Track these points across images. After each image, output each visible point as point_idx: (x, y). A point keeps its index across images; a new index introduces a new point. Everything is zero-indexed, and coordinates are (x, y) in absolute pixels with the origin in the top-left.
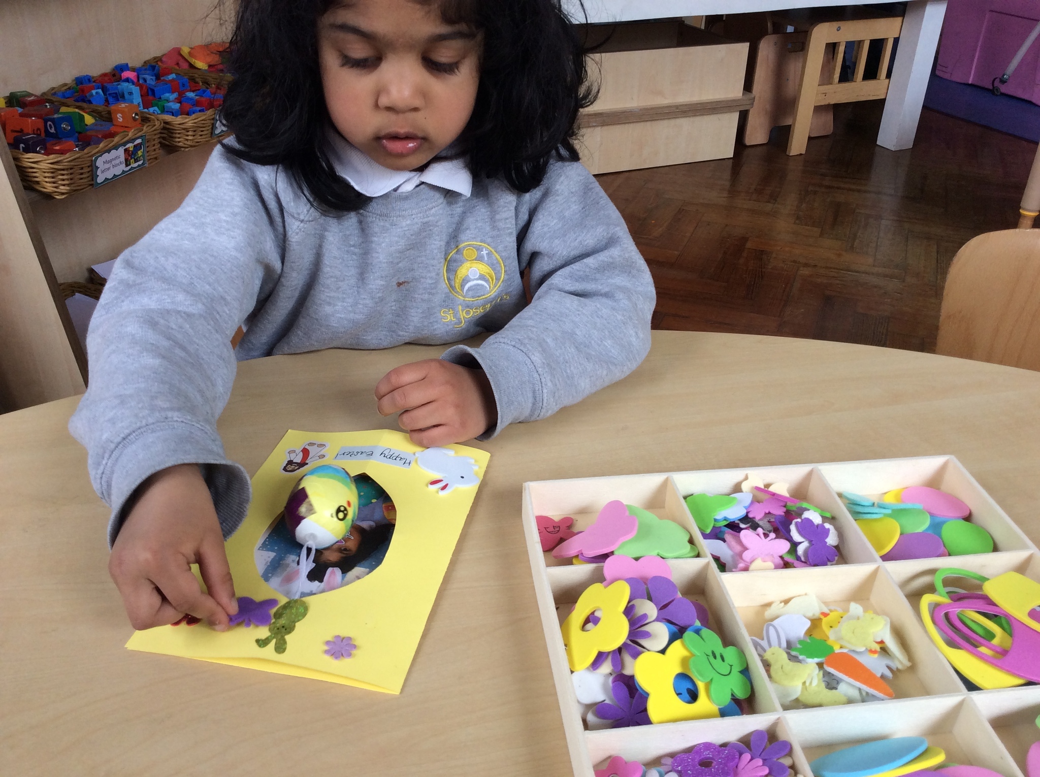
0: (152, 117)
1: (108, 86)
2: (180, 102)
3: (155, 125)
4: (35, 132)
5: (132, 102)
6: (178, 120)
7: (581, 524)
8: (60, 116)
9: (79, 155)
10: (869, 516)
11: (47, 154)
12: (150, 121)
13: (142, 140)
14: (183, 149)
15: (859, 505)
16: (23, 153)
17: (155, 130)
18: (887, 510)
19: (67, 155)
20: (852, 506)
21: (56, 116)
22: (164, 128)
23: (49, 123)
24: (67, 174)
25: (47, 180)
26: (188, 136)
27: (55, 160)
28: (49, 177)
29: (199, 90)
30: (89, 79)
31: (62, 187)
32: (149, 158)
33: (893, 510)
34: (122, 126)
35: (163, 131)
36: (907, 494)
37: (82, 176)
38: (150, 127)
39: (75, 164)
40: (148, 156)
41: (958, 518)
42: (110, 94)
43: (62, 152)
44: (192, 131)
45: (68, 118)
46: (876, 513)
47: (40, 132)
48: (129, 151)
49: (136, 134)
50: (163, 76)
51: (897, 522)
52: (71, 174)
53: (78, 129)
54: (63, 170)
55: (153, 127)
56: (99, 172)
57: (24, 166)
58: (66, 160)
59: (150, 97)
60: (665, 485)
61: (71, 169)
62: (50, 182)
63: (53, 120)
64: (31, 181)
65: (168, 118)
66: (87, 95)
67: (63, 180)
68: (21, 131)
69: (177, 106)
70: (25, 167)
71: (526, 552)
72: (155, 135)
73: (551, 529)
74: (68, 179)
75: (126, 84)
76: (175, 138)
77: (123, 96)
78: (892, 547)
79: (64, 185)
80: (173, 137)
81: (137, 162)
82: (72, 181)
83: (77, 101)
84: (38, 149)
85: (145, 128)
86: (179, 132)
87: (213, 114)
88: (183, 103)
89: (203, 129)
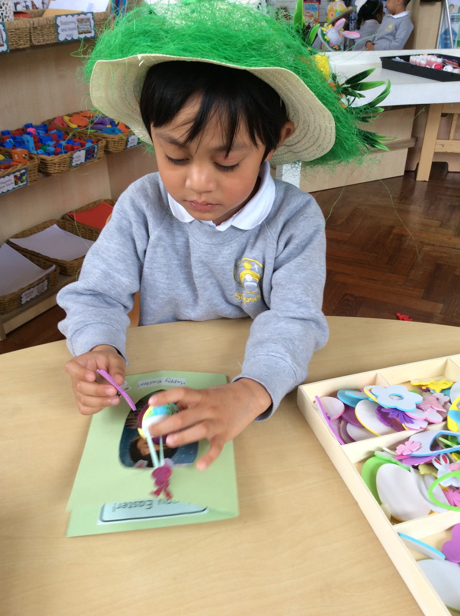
1: (16, 136)
2: (55, 147)
5: (28, 147)
12: (33, 159)
13: (26, 170)
14: (53, 175)
26: (55, 167)
30: (8, 132)
34: (17, 162)
35: (40, 164)
40: (30, 179)
42: (16, 142)
44: (58, 164)
48: (17, 176)
49: (22, 167)
50: (49, 131)
55: (33, 163)
59: (40, 144)
66: (5, 142)
72: (35, 167)
75: (27, 136)
76: (49, 168)
81: (23, 182)
85: (29, 163)
86: (50, 165)
87: (71, 155)
88: (57, 148)
89: (65, 163)
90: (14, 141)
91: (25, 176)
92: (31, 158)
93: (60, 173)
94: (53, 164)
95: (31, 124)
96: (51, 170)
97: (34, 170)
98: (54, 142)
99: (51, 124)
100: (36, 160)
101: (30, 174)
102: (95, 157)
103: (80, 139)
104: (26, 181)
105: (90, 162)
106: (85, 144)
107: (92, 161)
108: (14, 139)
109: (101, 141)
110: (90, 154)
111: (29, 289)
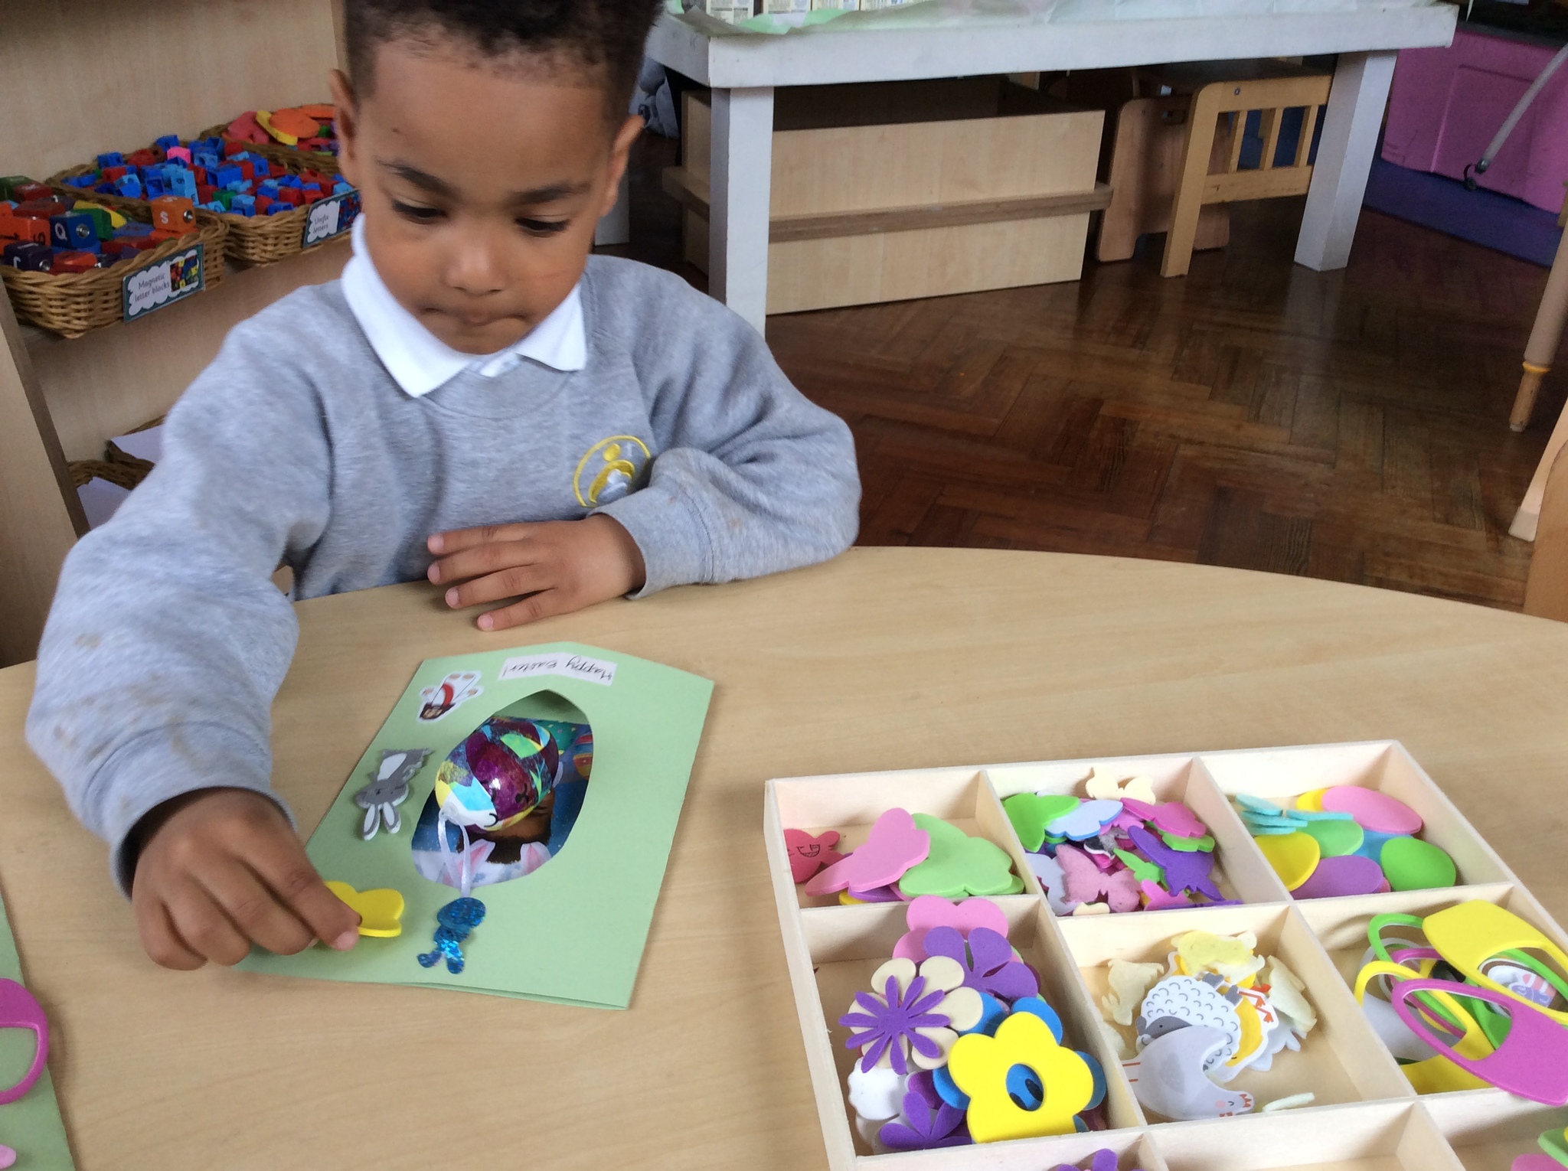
0: (214, 217)
1: (148, 169)
2: (255, 195)
3: (217, 230)
4: (37, 238)
5: (182, 194)
6: (253, 221)
7: (851, 841)
8: (75, 214)
9: (103, 273)
10: (1275, 831)
11: (55, 271)
12: (209, 223)
13: (198, 252)
14: (258, 265)
15: (1259, 814)
16: (20, 271)
17: (217, 237)
18: (1300, 822)
19: (86, 274)
20: (1248, 815)
21: (68, 214)
22: (231, 234)
23: (57, 225)
24: (85, 303)
25: (53, 310)
26: (266, 245)
27: (67, 282)
28: (57, 307)
29: (284, 176)
30: (118, 158)
31: (76, 322)
32: (208, 278)
33: (1310, 823)
34: (168, 231)
35: (229, 238)
36: (1330, 798)
37: (106, 306)
38: (209, 232)
39: (96, 287)
40: (207, 275)
41: (1406, 833)
42: (150, 182)
43: (76, 270)
44: (272, 238)
45: (86, 218)
46: (1285, 827)
47: (44, 237)
48: (178, 267)
49: (188, 243)
50: (229, 155)
51: (1316, 838)
52: (90, 302)
53: (101, 234)
54: (78, 296)
55: (213, 233)
56: (132, 299)
57: (19, 289)
58: (83, 282)
59: (211, 187)
60: (975, 782)
61: (90, 294)
62: (58, 315)
63: (64, 222)
64: (28, 312)
65: (236, 218)
66: (116, 182)
67: (78, 311)
68: (16, 237)
69: (249, 200)
70: (20, 292)
71: (769, 884)
72: (217, 243)
73: (807, 850)
74: (85, 310)
75: (173, 167)
76: (248, 248)
77: (169, 184)
78: (1308, 877)
79: (79, 319)
80: (243, 247)
81: (190, 283)
82: (91, 313)
83: (100, 191)
84: (41, 264)
85: (202, 234)
86: (253, 239)
88: (260, 196)
89: (289, 235)
90: (141, 178)
91: (198, 266)
92: (203, 221)
94: (259, 238)
95: (176, 137)
96: (255, 253)
98: (248, 184)
101: (206, 261)
103: (315, 175)
104: (196, 278)
108: (141, 175)
110: (350, 213)
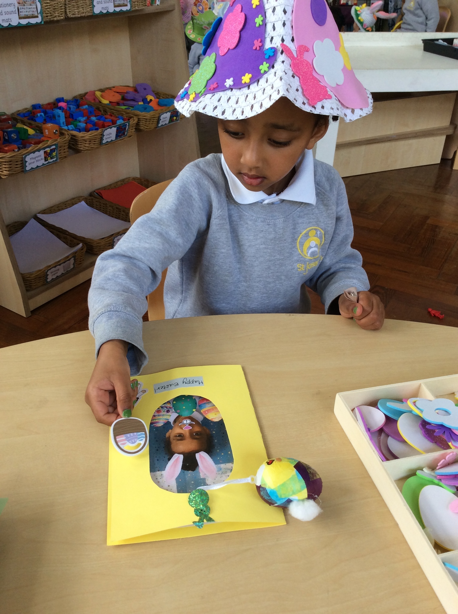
0: (66, 132)
1: (47, 110)
2: (86, 123)
3: (65, 138)
5: (59, 122)
8: (14, 129)
9: (17, 153)
13: (56, 146)
14: (83, 151)
19: (8, 154)
21: (10, 129)
22: (72, 139)
23: (5, 133)
26: (86, 144)
29: (99, 116)
30: (39, 106)
31: (5, 172)
32: (60, 157)
34: (48, 137)
37: (17, 166)
39: (12, 159)
42: (47, 116)
44: (88, 141)
45: (18, 132)
47: (1, 138)
48: (47, 152)
49: (52, 143)
50: (81, 106)
52: (10, 164)
53: (22, 137)
54: (5, 162)
55: (63, 140)
56: (27, 164)
58: (7, 157)
59: (70, 119)
65: (75, 133)
66: (36, 116)
67: (5, 168)
69: (83, 125)
72: (65, 143)
74: (8, 168)
77: (55, 118)
80: (77, 144)
81: (53, 159)
83: (29, 119)
85: (59, 139)
86: (81, 141)
87: (102, 132)
88: (88, 124)
89: (95, 140)
90: (45, 115)
91: (56, 152)
92: (62, 134)
93: (90, 150)
94: (83, 141)
95: (63, 98)
96: (81, 147)
97: (65, 146)
98: (84, 118)
99: (82, 99)
100: (67, 136)
101: (60, 150)
102: (126, 135)
103: (111, 116)
104: (55, 157)
105: (120, 140)
106: (116, 121)
107: (123, 139)
108: (45, 113)
109: (132, 119)
110: (121, 132)
111: (55, 267)
